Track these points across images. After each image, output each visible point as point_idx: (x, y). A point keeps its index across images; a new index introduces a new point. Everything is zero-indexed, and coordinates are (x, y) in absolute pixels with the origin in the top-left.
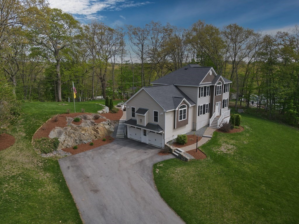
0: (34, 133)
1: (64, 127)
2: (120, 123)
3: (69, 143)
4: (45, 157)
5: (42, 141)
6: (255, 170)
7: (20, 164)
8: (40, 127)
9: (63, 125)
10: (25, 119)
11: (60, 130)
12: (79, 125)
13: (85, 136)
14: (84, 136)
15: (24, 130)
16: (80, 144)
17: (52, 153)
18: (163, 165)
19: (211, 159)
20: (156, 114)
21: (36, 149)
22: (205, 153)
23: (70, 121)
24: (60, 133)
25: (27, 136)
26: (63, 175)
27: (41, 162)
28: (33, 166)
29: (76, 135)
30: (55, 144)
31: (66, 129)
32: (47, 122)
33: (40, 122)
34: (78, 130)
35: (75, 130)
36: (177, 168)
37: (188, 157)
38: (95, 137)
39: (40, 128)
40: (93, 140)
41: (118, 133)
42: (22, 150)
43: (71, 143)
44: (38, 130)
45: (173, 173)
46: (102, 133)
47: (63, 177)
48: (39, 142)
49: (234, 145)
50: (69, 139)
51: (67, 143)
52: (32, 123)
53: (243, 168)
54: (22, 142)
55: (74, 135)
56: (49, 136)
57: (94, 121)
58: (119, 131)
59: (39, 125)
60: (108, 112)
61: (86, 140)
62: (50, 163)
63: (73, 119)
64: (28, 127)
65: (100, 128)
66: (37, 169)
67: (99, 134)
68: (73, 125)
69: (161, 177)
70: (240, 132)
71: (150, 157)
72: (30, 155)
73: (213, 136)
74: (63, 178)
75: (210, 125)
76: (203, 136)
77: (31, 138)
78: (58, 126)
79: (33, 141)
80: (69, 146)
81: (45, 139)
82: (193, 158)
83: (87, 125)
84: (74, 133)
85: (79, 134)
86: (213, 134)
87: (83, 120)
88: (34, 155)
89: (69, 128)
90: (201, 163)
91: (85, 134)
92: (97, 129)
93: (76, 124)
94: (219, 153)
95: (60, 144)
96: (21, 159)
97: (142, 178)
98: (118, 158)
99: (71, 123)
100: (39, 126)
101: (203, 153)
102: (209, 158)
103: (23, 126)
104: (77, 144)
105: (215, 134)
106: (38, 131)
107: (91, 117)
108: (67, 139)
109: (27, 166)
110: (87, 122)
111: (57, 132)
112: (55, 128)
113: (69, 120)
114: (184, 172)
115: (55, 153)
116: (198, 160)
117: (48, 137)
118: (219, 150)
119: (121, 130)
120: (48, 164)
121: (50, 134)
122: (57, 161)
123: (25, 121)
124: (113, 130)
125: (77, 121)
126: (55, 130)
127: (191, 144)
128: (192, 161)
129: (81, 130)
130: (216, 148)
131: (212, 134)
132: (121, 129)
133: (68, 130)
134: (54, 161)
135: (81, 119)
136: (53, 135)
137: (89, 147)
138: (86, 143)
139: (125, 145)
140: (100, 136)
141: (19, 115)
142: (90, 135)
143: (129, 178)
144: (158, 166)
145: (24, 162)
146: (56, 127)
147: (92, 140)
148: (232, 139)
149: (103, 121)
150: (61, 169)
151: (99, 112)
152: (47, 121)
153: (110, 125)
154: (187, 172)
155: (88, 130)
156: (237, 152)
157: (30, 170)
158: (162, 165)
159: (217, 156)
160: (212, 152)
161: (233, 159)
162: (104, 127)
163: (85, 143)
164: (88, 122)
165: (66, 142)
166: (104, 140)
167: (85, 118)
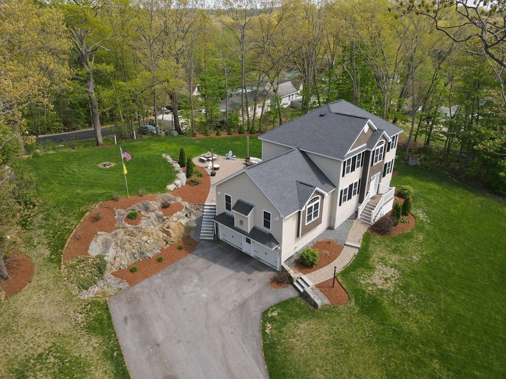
0: (63, 247)
1: (112, 231)
2: (206, 209)
3: (123, 261)
4: (86, 297)
5: (78, 265)
6: (425, 326)
7: (48, 323)
8: (72, 232)
9: (110, 227)
10: (45, 215)
11: (107, 239)
12: (137, 226)
13: (148, 245)
14: (146, 244)
15: (46, 242)
16: (141, 260)
17: (97, 285)
18: (279, 314)
19: (356, 304)
20: (267, 216)
21: (69, 285)
22: (348, 290)
23: (121, 217)
24: (106, 245)
25: (53, 257)
26: (117, 340)
27: (80, 313)
28: (69, 325)
29: (134, 245)
30: (100, 267)
31: (116, 234)
32: (82, 220)
33: (72, 223)
34: (136, 235)
35: (132, 234)
36: (300, 323)
37: (320, 300)
38: (165, 242)
39: (72, 234)
40: (162, 250)
41: (203, 230)
42: (47, 290)
43: (125, 261)
44: (69, 239)
45: (294, 336)
46: (176, 234)
47: (118, 344)
48: (73, 267)
49: (395, 267)
50: (123, 254)
51: (119, 262)
52: (57, 224)
53: (407, 322)
54: (46, 272)
55: (131, 245)
56: (89, 252)
57: (161, 213)
58: (204, 225)
59: (70, 229)
60: (184, 185)
61: (151, 251)
62: (95, 310)
63: (127, 214)
64: (52, 234)
65: (173, 225)
66: (75, 332)
67: (171, 237)
68: (127, 225)
69: (274, 343)
70: (409, 231)
71: (256, 292)
72: (61, 300)
73: (362, 245)
74: (118, 347)
75: (359, 217)
76: (345, 245)
77: (60, 261)
78: (101, 231)
79: (63, 266)
80: (124, 266)
81: (83, 261)
82: (327, 301)
83: (150, 224)
84: (129, 241)
85: (138, 243)
86: (363, 240)
87: (143, 213)
88: (67, 298)
89: (121, 233)
90: (339, 314)
91: (149, 241)
92: (168, 230)
93: (132, 224)
94: (370, 288)
95: (109, 266)
96: (49, 311)
97: (243, 346)
98: (205, 296)
99: (124, 222)
100: (70, 231)
101: (343, 288)
102: (353, 303)
103: (43, 231)
104: (136, 260)
105: (366, 239)
106: (69, 242)
107: (155, 205)
108: (120, 253)
109: (59, 328)
110: (150, 218)
111: (101, 243)
112: (97, 235)
113: (119, 214)
114: (311, 335)
115: (102, 284)
116: (334, 307)
117: (87, 254)
118: (370, 283)
119: (207, 224)
120: (93, 313)
121: (90, 247)
122: (106, 302)
123: (46, 219)
124: (195, 225)
125: (132, 217)
126: (98, 240)
127: (325, 266)
128: (325, 309)
129: (141, 234)
130: (366, 276)
131: (361, 241)
132: (209, 221)
133: (120, 236)
134: (102, 305)
135: (140, 212)
136: (94, 249)
137: (156, 265)
138: (150, 256)
139: (215, 260)
140: (174, 240)
141: (34, 206)
142: (157, 241)
143: (223, 346)
144: (270, 316)
145: (54, 319)
146: (99, 233)
147: (160, 248)
148: (395, 251)
149: (176, 212)
150: (113, 323)
151: (169, 189)
152: (83, 218)
153: (189, 216)
154: (316, 334)
155: (153, 233)
156: (400, 284)
157: (64, 337)
158: (276, 314)
159: (367, 296)
160: (359, 287)
161: (393, 303)
162: (179, 221)
163: (149, 258)
164: (152, 218)
165: (118, 259)
166: (180, 248)
167: (147, 209)
